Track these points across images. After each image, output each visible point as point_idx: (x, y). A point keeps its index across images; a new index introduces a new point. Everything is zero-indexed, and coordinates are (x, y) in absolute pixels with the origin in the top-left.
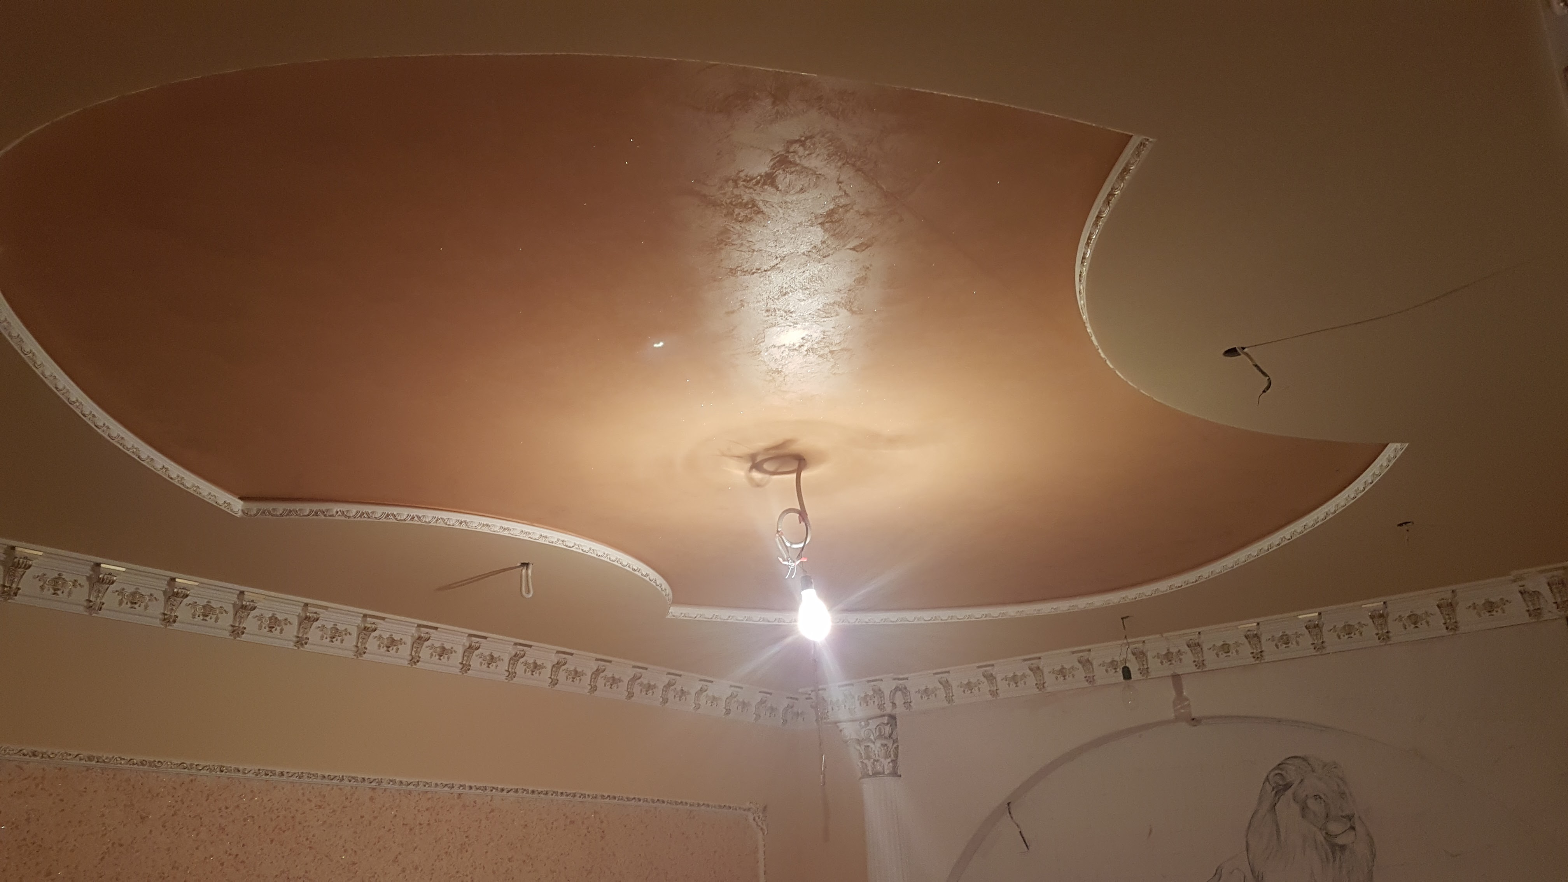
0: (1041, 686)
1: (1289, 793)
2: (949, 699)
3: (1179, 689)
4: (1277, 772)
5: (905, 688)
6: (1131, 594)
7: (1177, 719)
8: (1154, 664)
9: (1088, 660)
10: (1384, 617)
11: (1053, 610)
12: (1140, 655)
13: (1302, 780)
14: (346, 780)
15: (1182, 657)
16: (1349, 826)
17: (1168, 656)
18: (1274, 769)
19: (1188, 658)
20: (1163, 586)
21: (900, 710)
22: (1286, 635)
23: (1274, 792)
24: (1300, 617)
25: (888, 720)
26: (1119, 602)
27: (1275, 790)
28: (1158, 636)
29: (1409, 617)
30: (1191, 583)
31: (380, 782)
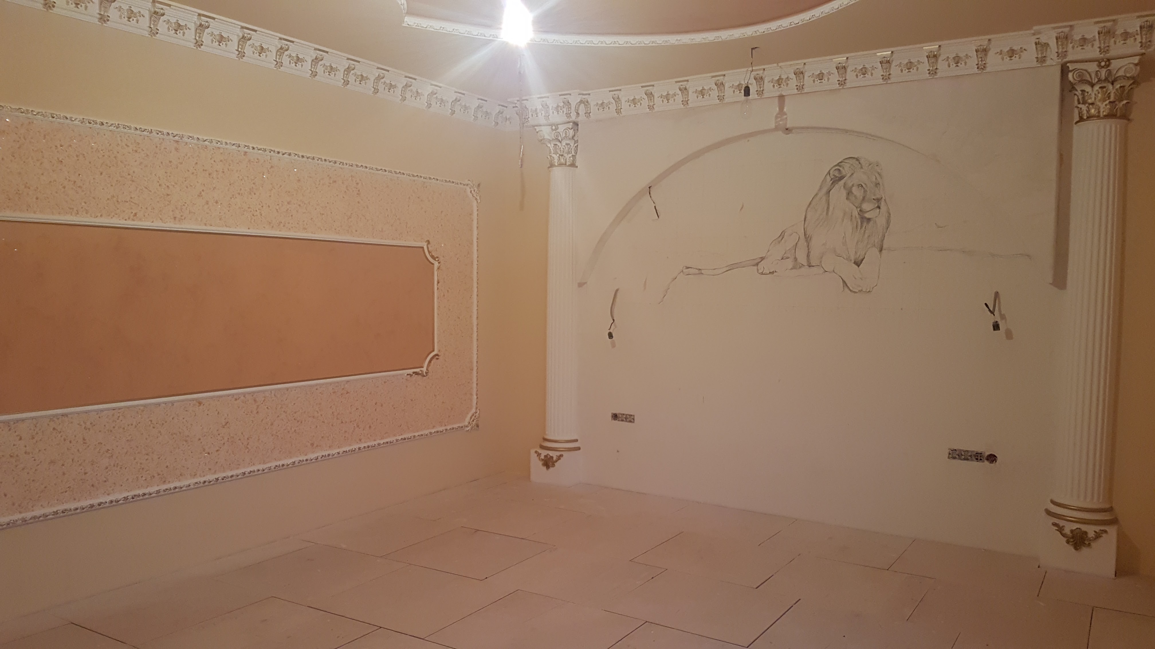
0: (685, 102)
1: (842, 182)
2: (618, 111)
3: (781, 106)
4: (837, 168)
5: (587, 102)
6: (762, 28)
7: (777, 129)
8: (768, 86)
9: (722, 83)
10: (936, 57)
11: (703, 40)
12: (759, 80)
13: (852, 174)
14: (154, 133)
15: (789, 82)
16: (877, 205)
17: (779, 82)
18: (836, 166)
19: (794, 82)
20: (785, 23)
21: (582, 118)
22: (865, 68)
23: (831, 182)
24: (878, 54)
25: (572, 125)
26: (752, 35)
27: (832, 181)
28: (775, 65)
29: (954, 58)
30: (805, 21)
31: (182, 137)
